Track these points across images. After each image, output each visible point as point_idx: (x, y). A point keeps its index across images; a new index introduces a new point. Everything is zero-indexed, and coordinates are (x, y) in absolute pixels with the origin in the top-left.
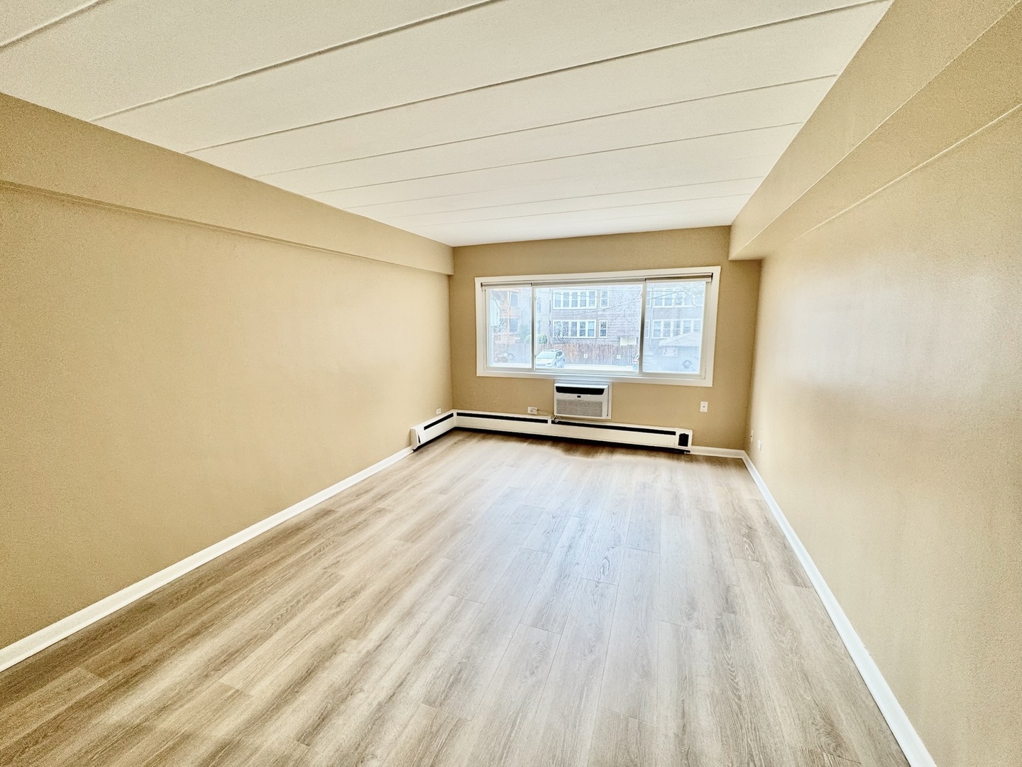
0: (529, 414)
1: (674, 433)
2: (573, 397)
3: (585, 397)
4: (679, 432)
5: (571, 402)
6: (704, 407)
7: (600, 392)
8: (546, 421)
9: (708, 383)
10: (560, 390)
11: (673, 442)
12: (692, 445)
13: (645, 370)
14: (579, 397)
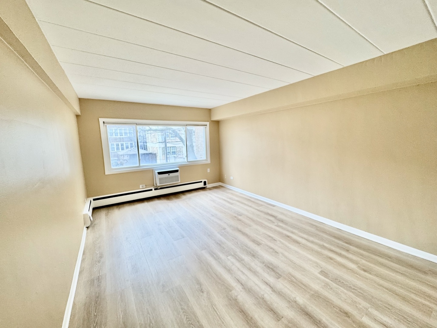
0: (141, 189)
1: (201, 182)
2: (166, 175)
3: (171, 174)
4: (203, 181)
5: (166, 178)
6: (209, 170)
7: (177, 171)
8: (151, 190)
9: (209, 161)
10: (159, 173)
11: (201, 185)
12: (208, 184)
13: (188, 161)
14: (169, 175)
